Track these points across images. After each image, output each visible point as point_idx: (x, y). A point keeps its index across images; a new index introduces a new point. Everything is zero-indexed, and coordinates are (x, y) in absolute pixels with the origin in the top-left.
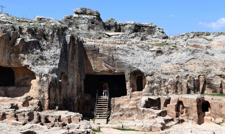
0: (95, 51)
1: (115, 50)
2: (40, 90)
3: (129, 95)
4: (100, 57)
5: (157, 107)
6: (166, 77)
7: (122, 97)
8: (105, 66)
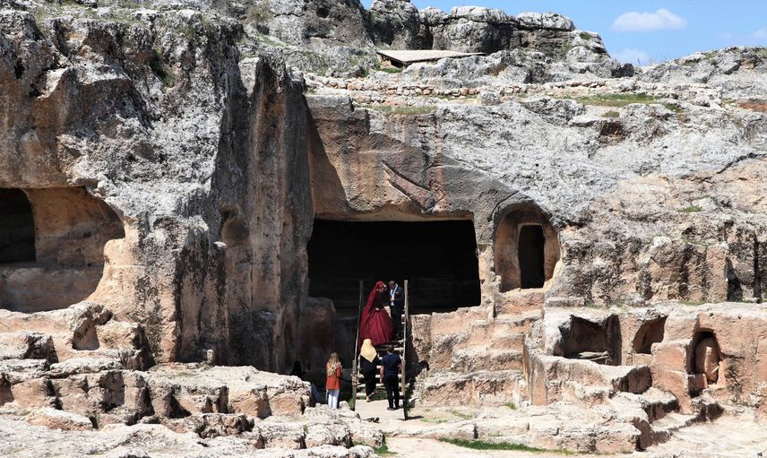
0: (355, 124)
1: (435, 119)
2: (141, 284)
3: (489, 302)
4: (374, 148)
5: (606, 353)
6: (641, 231)
7: (460, 309)
8: (394, 184)
